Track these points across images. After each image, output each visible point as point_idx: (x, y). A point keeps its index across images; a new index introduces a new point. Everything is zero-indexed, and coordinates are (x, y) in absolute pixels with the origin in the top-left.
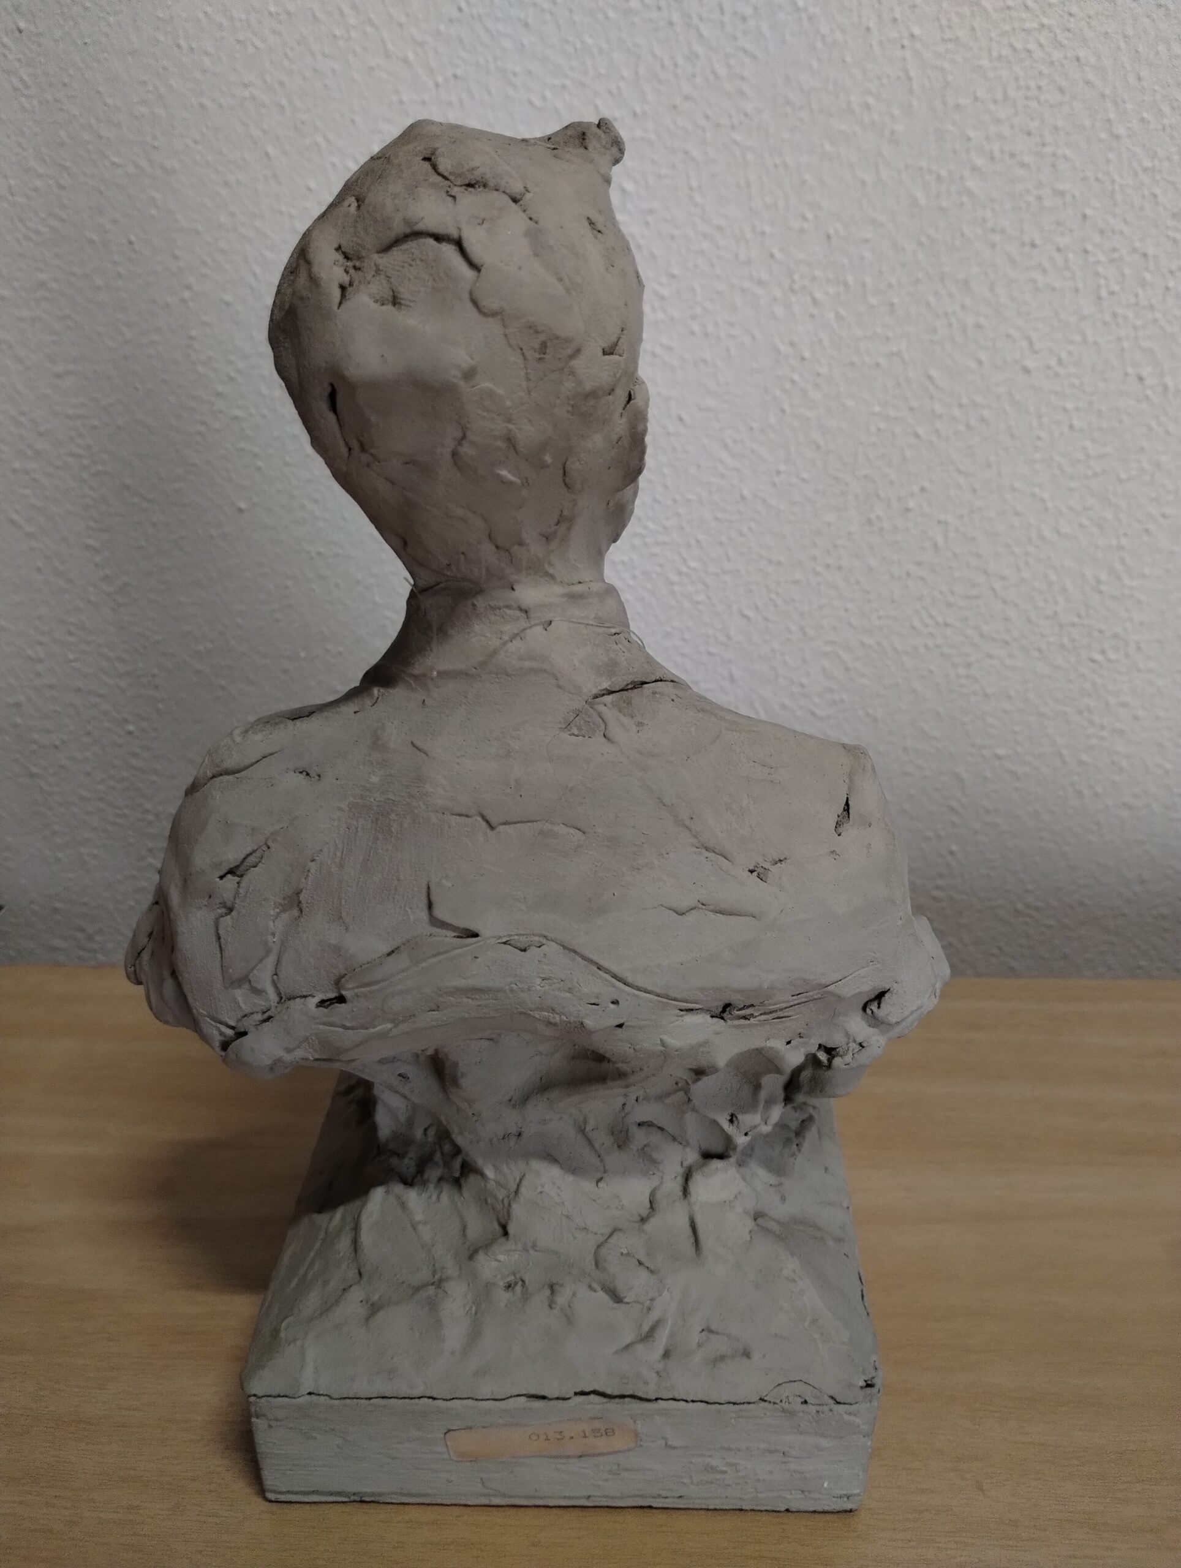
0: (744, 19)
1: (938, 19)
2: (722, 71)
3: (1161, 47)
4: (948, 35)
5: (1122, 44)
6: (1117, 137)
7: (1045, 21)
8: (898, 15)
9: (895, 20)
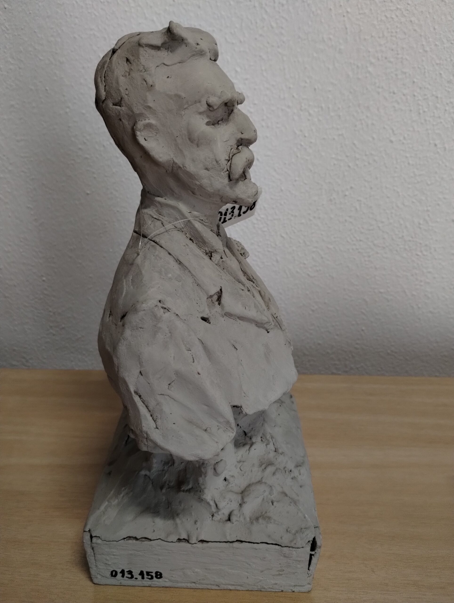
0: (283, 5)
1: (357, 5)
2: (274, 25)
3: (443, 17)
4: (361, 12)
5: (428, 16)
6: (426, 51)
7: (399, 7)
8: (342, 4)
9: (341, 6)
